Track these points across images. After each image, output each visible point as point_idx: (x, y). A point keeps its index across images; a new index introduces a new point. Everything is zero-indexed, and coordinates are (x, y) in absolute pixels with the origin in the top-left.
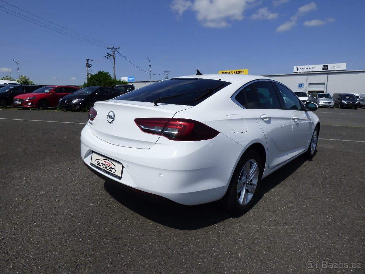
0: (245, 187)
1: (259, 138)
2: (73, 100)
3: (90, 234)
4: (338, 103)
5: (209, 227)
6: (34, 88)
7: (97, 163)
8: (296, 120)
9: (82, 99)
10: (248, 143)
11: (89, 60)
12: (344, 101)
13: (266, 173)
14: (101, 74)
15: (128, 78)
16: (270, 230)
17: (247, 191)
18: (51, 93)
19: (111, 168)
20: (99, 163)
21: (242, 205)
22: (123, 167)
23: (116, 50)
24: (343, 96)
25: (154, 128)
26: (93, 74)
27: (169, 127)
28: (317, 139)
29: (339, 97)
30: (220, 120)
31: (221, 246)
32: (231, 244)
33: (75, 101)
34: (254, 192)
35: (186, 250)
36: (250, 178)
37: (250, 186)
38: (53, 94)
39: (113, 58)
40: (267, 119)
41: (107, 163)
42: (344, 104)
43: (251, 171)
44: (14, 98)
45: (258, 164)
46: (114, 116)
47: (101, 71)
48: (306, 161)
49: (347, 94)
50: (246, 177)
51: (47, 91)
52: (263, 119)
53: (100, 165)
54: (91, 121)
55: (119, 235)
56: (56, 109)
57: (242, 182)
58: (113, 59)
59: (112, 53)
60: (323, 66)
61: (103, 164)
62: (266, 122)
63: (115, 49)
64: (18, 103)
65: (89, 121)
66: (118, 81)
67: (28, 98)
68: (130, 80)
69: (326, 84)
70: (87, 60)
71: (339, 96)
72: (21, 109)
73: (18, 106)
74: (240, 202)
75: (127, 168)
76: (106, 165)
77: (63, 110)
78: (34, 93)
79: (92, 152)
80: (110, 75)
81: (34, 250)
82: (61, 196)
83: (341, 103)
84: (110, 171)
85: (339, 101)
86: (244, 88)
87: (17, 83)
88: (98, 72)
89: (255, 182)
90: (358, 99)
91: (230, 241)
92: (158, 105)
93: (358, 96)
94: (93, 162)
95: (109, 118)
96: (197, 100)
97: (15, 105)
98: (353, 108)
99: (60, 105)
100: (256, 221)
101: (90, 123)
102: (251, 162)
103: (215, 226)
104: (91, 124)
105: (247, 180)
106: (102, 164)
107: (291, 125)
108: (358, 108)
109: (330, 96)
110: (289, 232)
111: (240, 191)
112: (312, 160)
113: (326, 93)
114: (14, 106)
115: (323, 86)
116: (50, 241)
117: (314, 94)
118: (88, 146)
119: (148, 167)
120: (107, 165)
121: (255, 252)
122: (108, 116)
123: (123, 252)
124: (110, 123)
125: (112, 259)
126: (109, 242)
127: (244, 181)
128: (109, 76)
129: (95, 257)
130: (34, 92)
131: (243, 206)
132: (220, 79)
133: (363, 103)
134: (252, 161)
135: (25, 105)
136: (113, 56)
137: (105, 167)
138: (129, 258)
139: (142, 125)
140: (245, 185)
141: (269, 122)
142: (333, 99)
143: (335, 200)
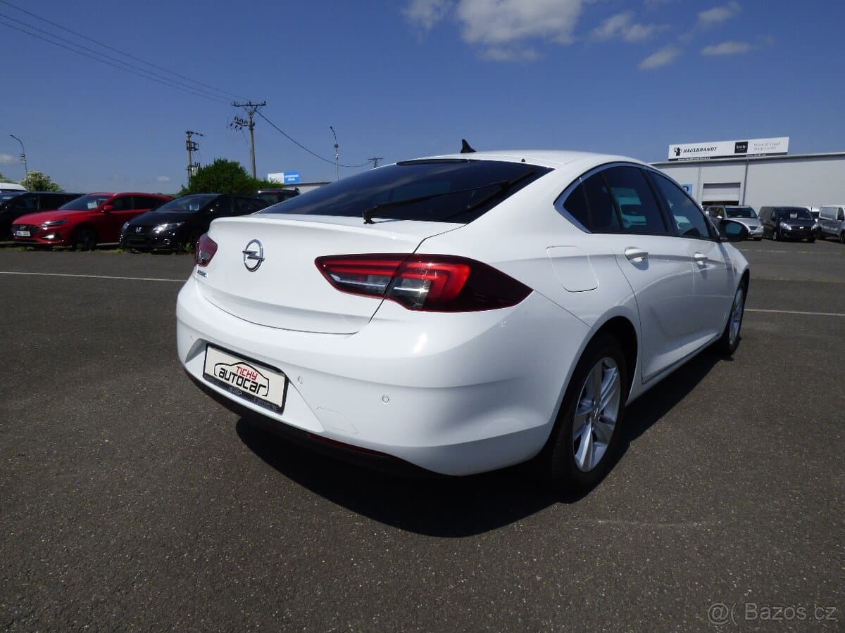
0: (590, 425)
1: (622, 304)
2: (156, 226)
3: (201, 556)
4: (771, 228)
5: (504, 528)
6: (62, 199)
7: (221, 372)
8: (701, 263)
9: (178, 224)
10: (598, 317)
11: (192, 133)
12: (785, 225)
13: (636, 390)
14: (221, 166)
15: (285, 175)
16: (656, 535)
17: (594, 438)
18: (103, 209)
19: (257, 384)
20: (224, 372)
21: (584, 471)
22: (287, 381)
23: (255, 110)
24: (783, 213)
25: (365, 280)
26: (203, 166)
27: (406, 278)
28: (743, 309)
29: (774, 215)
30: (530, 260)
31: (539, 578)
32: (564, 573)
33: (160, 229)
34: (609, 438)
35: (451, 591)
36: (600, 403)
37: (600, 425)
38: (106, 212)
39: (248, 127)
40: (639, 259)
41: (245, 373)
42: (785, 230)
43: (604, 387)
44: (15, 222)
45: (620, 370)
46: (262, 251)
47: (222, 159)
48: (719, 362)
49: (793, 208)
50: (593, 401)
51: (92, 206)
52: (630, 257)
53: (227, 377)
54: (202, 269)
55: (278, 556)
56: (114, 247)
57: (583, 414)
58: (250, 131)
59: (246, 117)
60: (737, 144)
61: (235, 375)
62: (637, 265)
63: (253, 108)
64: (22, 234)
65: (198, 267)
66: (261, 182)
67: (48, 223)
68: (289, 179)
69: (742, 186)
70: (188, 133)
71: (774, 213)
72: (31, 250)
73: (23, 242)
74: (578, 464)
75: (297, 384)
76: (243, 378)
77: (131, 251)
78: (63, 211)
79: (205, 347)
80: (241, 169)
81: (56, 602)
82: (127, 458)
83: (778, 229)
84: (254, 391)
85: (775, 225)
86: (584, 182)
87: (22, 188)
88: (215, 162)
89: (612, 415)
90: (816, 220)
91: (559, 564)
92: (373, 223)
93: (817, 213)
94: (210, 371)
95: (249, 258)
96: (472, 211)
97: (16, 240)
98: (806, 240)
99: (125, 239)
100: (616, 510)
101: (199, 272)
102: (604, 364)
103: (519, 526)
104: (204, 274)
105: (595, 409)
106: (232, 376)
107: (690, 274)
108: (817, 241)
109: (754, 212)
110: (703, 539)
111: (578, 436)
112: (732, 359)
113: (743, 205)
114: (13, 242)
115: (735, 190)
116: (98, 576)
117: (716, 208)
118: (197, 332)
119: (354, 380)
120: (245, 377)
121: (625, 592)
122: (245, 252)
123: (290, 600)
124: (252, 270)
125: (260, 623)
126: (252, 576)
127: (587, 412)
128: (241, 171)
129: (216, 617)
130: (62, 208)
131: (584, 473)
132: (523, 160)
133: (828, 228)
134: (607, 361)
135: (40, 240)
136: (249, 124)
137: (240, 382)
138: (305, 618)
139: (335, 274)
140: (590, 419)
141: (643, 266)
142: (760, 220)
143: (801, 455)
